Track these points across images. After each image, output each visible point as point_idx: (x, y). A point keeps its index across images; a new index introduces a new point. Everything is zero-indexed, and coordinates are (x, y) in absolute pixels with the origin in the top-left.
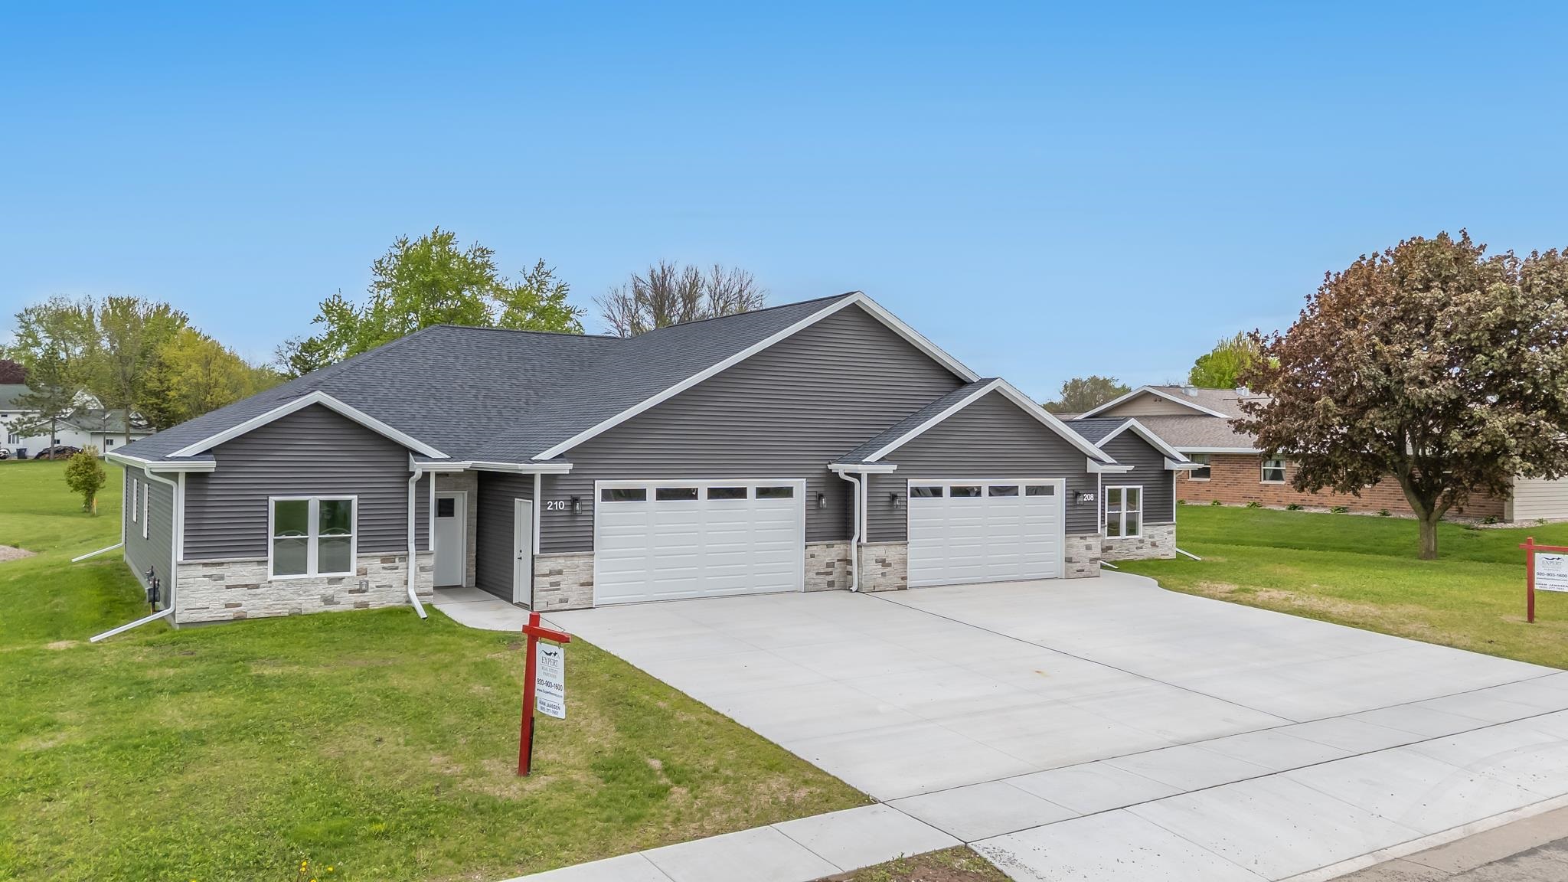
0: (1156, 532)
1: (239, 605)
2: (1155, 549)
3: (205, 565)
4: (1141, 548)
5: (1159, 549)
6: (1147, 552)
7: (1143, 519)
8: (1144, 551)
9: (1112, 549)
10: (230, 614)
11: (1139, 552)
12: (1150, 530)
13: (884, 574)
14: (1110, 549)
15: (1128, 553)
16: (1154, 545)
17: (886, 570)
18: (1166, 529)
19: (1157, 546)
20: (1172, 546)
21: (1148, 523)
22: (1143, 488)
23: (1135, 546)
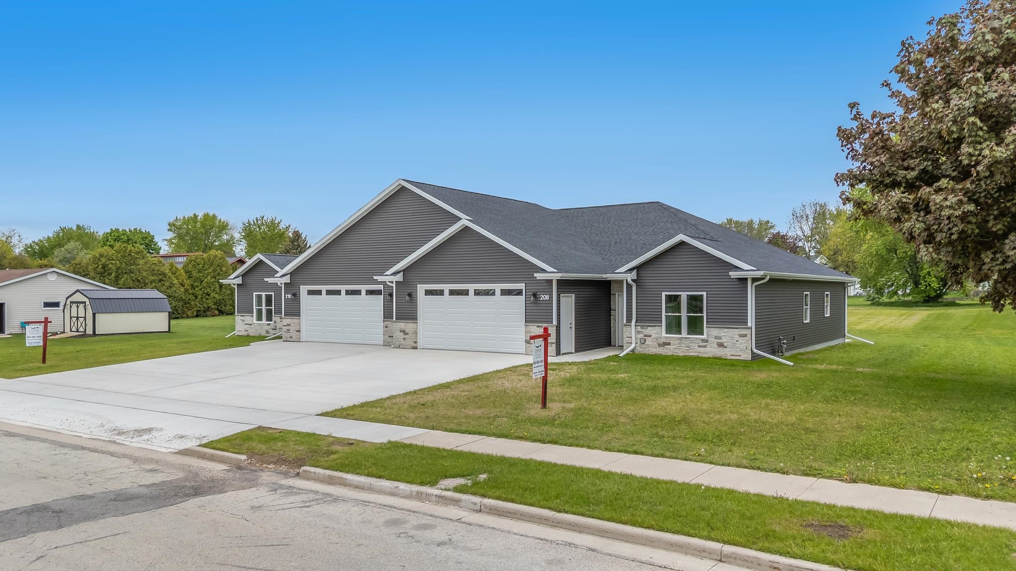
0: (724, 334)
1: (248, 331)
2: (721, 349)
3: (241, 316)
4: (705, 346)
5: (727, 350)
6: (712, 350)
7: (707, 322)
8: (708, 349)
9: (670, 345)
10: (245, 334)
11: (702, 349)
12: (715, 332)
13: (404, 339)
14: (667, 345)
15: (688, 350)
16: (721, 345)
17: (406, 336)
18: (737, 332)
19: (726, 347)
20: (745, 348)
21: (713, 326)
22: (707, 294)
23: (698, 345)
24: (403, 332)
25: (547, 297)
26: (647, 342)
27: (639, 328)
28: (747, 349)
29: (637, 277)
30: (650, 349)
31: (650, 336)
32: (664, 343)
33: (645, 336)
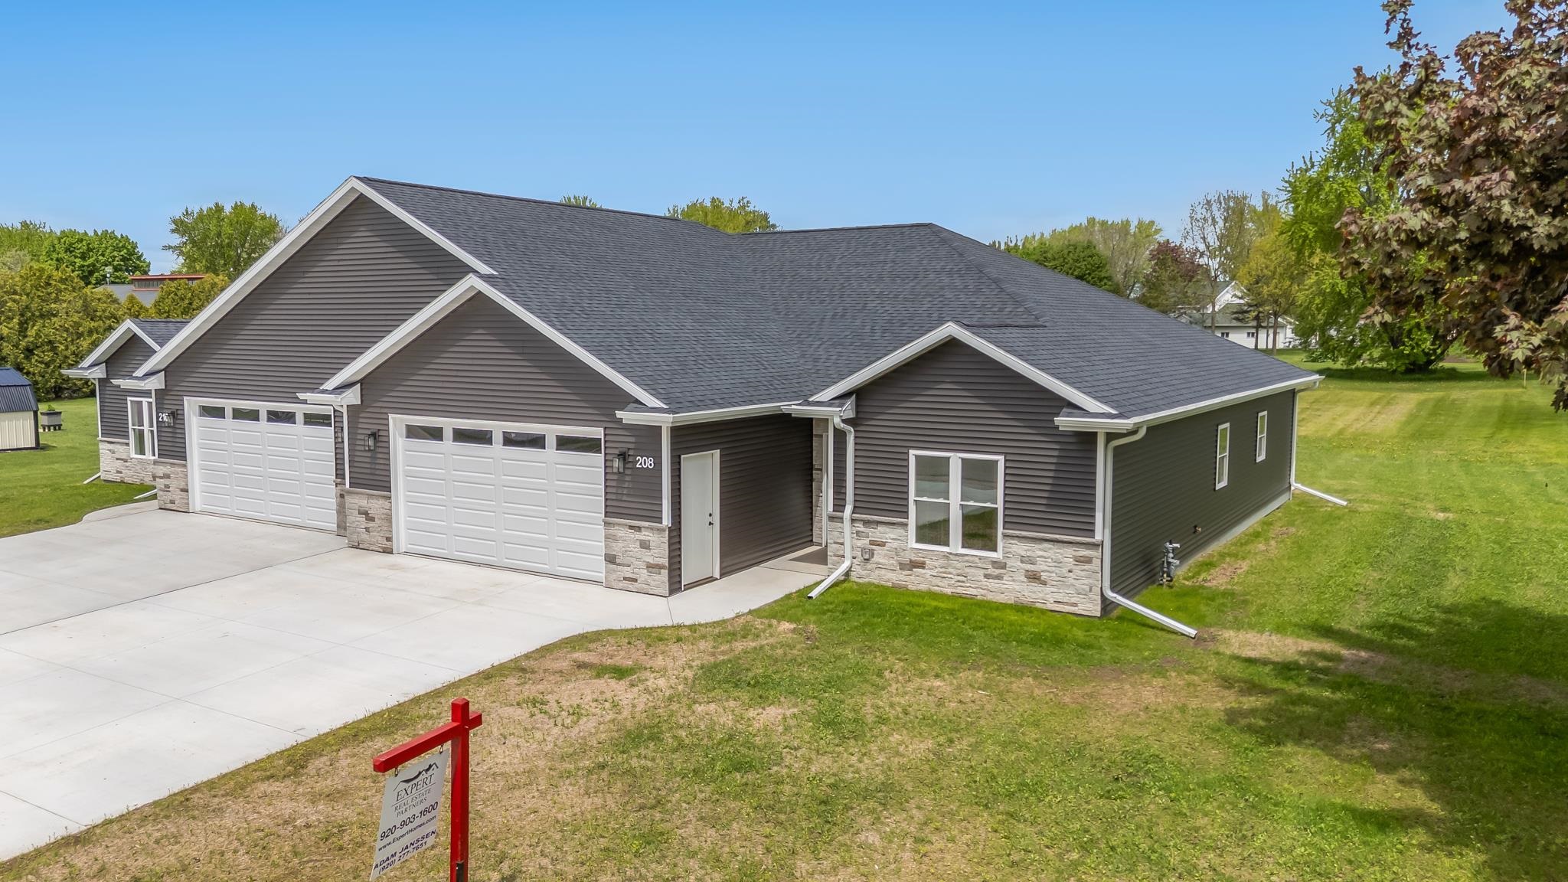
0: (1041, 553)
1: (121, 473)
2: (1035, 587)
3: (109, 442)
4: (999, 577)
5: (1049, 589)
6: (1012, 589)
7: (1005, 522)
8: (1007, 584)
9: (924, 568)
10: (117, 478)
11: (992, 584)
12: (1021, 548)
13: (367, 529)
14: (918, 567)
15: (963, 582)
16: (1034, 577)
17: (371, 524)
18: (1070, 552)
19: (1044, 583)
20: (1087, 588)
21: (1017, 533)
22: (1006, 461)
23: (982, 572)
24: (365, 513)
25: (649, 463)
26: (876, 559)
27: (860, 527)
28: (1091, 590)
29: (857, 412)
30: (883, 572)
31: (883, 544)
32: (911, 561)
33: (872, 543)
